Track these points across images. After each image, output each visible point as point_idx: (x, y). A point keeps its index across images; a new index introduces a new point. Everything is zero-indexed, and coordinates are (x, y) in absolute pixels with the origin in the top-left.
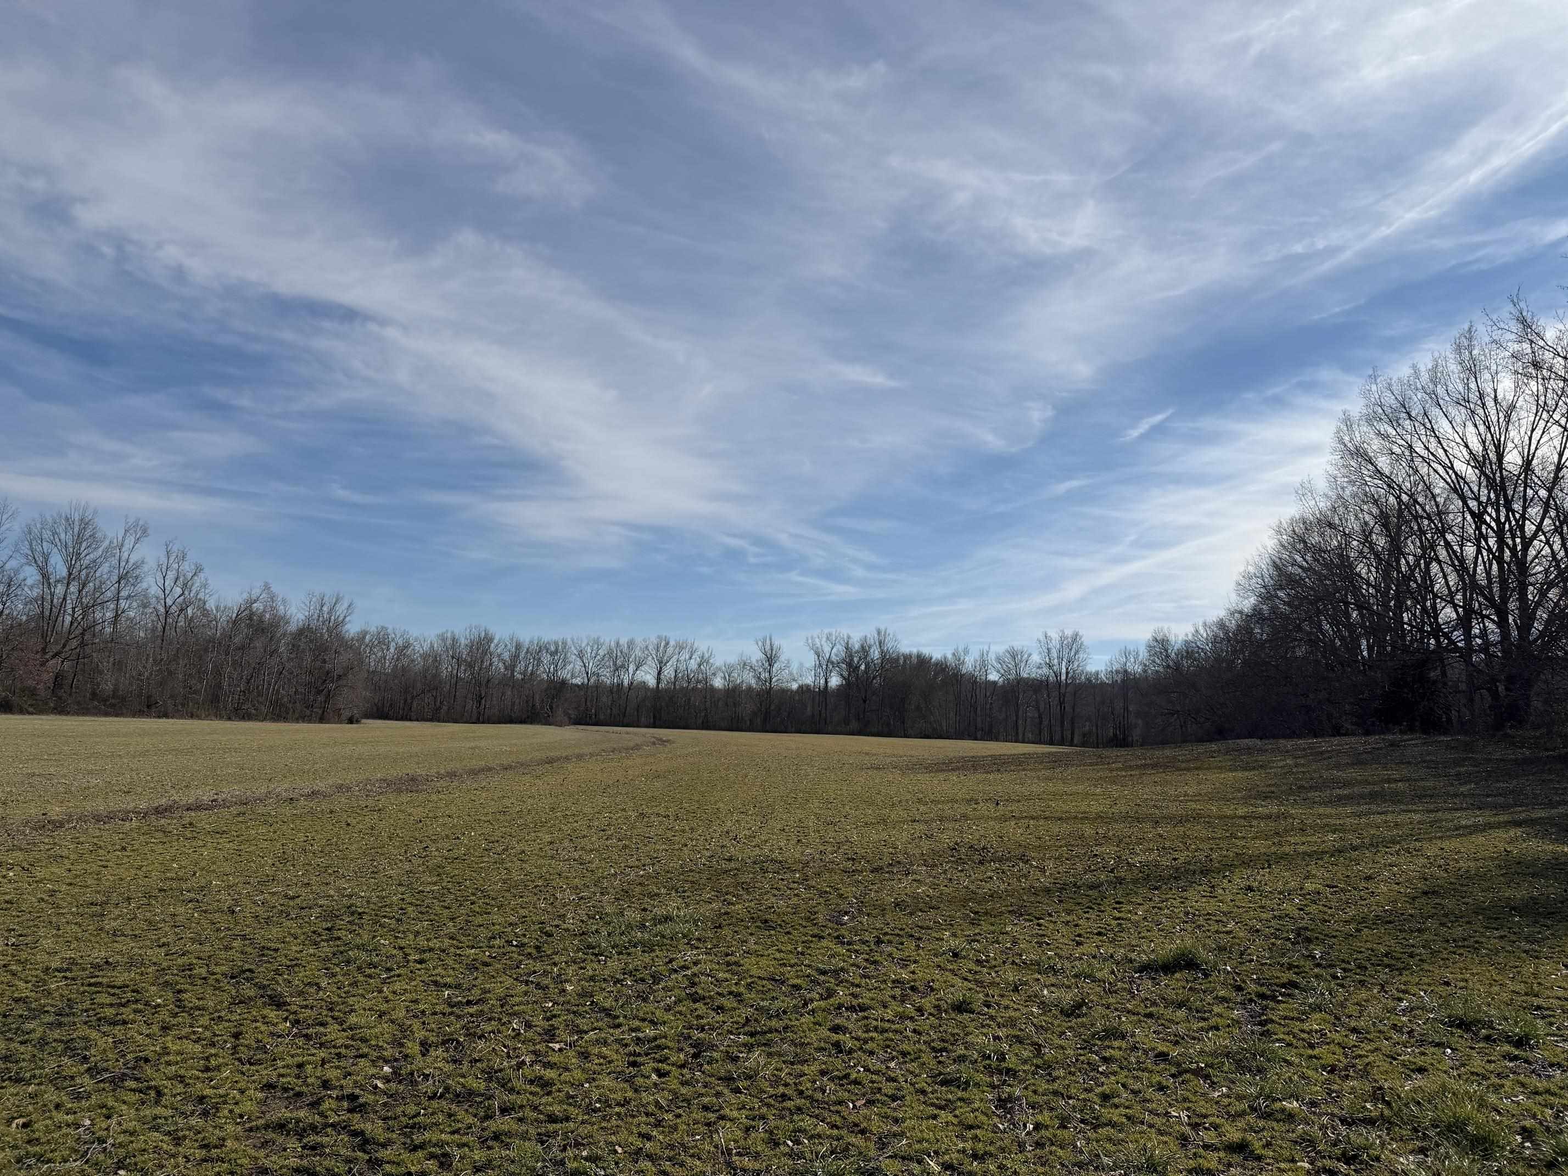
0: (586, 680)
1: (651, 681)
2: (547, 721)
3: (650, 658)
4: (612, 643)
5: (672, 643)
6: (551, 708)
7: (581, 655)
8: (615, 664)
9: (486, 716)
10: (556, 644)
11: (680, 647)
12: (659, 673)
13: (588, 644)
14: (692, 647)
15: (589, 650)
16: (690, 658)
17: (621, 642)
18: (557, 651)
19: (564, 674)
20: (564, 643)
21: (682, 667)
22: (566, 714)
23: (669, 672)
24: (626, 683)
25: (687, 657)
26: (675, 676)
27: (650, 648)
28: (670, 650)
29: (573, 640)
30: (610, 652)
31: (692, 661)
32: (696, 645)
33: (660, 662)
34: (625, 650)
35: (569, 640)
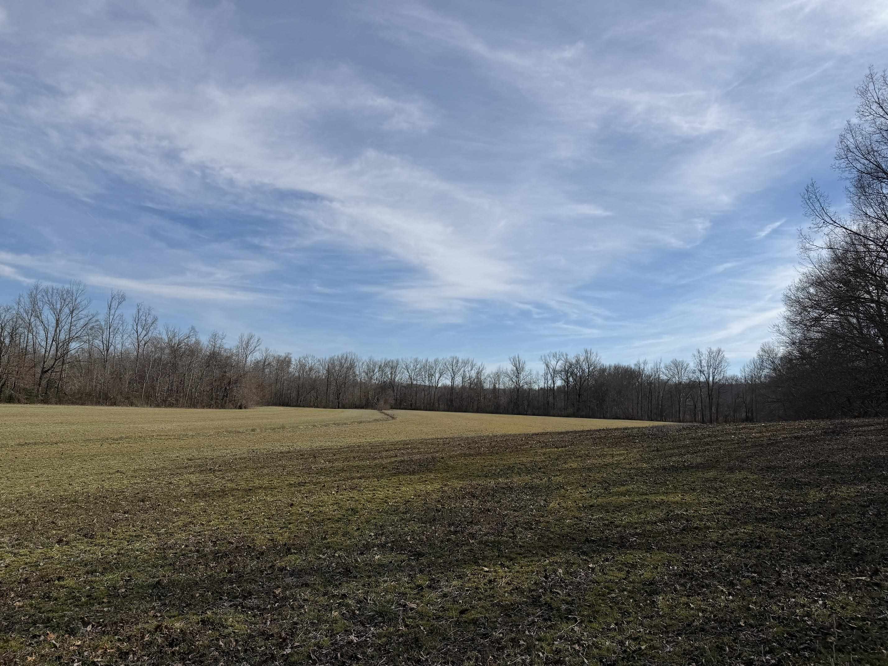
0: (410, 383)
1: (448, 384)
3: (448, 370)
4: (425, 361)
5: (460, 361)
10: (393, 362)
11: (465, 363)
12: (453, 379)
13: (411, 362)
14: (472, 363)
15: (412, 365)
16: (472, 370)
17: (431, 360)
18: (393, 366)
19: (397, 379)
20: (397, 361)
21: (467, 375)
23: (458, 379)
24: (434, 385)
25: (470, 369)
26: (463, 381)
27: (448, 364)
28: (459, 365)
29: (402, 360)
30: (424, 366)
31: (473, 372)
32: (474, 362)
33: (454, 373)
34: (433, 364)
35: (400, 360)
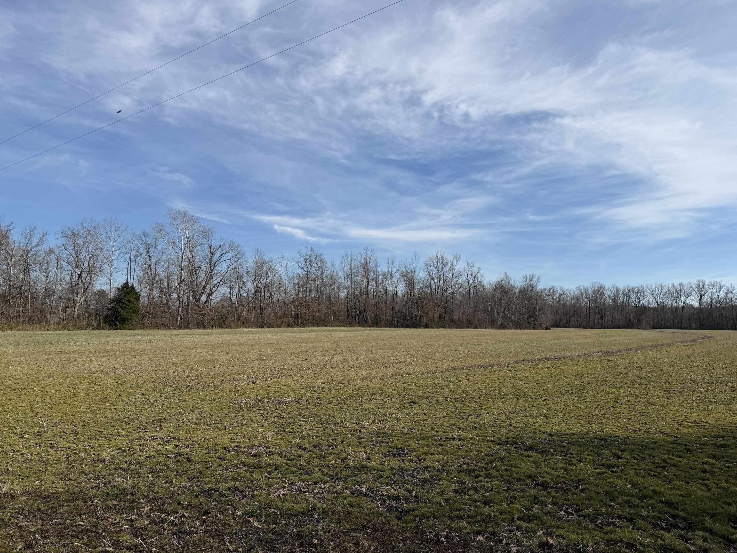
0: (656, 306)
1: (696, 305)
2: (638, 326)
3: (694, 292)
4: (670, 286)
5: (707, 283)
6: (640, 321)
7: (652, 293)
8: (673, 296)
9: (606, 326)
10: (638, 288)
11: (713, 285)
12: (701, 300)
13: (656, 287)
14: (720, 285)
15: (657, 290)
16: (720, 291)
17: (675, 285)
18: (639, 292)
19: (644, 303)
20: (642, 287)
21: (715, 296)
22: (648, 323)
23: (706, 299)
24: (680, 305)
25: (718, 290)
26: (711, 301)
27: (693, 287)
28: (706, 287)
29: (647, 285)
30: (669, 291)
31: (721, 292)
32: (723, 283)
33: (701, 294)
34: (678, 288)
35: (645, 286)
